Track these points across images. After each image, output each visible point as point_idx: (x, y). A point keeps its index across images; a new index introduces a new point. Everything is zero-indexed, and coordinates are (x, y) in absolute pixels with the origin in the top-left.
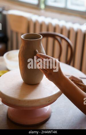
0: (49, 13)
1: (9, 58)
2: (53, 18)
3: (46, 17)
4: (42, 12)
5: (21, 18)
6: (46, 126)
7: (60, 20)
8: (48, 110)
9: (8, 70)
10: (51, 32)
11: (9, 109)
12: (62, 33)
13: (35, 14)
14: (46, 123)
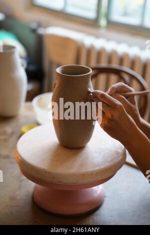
0: (113, 34)
1: (42, 106)
2: (119, 42)
3: (108, 40)
4: (103, 31)
5: (66, 41)
6: (95, 218)
7: (130, 45)
8: (99, 192)
9: (38, 124)
10: (115, 65)
11: (36, 188)
12: (132, 68)
13: (90, 34)
14: (95, 214)
